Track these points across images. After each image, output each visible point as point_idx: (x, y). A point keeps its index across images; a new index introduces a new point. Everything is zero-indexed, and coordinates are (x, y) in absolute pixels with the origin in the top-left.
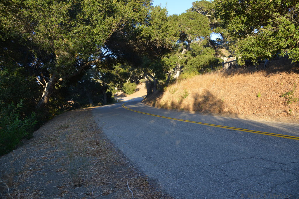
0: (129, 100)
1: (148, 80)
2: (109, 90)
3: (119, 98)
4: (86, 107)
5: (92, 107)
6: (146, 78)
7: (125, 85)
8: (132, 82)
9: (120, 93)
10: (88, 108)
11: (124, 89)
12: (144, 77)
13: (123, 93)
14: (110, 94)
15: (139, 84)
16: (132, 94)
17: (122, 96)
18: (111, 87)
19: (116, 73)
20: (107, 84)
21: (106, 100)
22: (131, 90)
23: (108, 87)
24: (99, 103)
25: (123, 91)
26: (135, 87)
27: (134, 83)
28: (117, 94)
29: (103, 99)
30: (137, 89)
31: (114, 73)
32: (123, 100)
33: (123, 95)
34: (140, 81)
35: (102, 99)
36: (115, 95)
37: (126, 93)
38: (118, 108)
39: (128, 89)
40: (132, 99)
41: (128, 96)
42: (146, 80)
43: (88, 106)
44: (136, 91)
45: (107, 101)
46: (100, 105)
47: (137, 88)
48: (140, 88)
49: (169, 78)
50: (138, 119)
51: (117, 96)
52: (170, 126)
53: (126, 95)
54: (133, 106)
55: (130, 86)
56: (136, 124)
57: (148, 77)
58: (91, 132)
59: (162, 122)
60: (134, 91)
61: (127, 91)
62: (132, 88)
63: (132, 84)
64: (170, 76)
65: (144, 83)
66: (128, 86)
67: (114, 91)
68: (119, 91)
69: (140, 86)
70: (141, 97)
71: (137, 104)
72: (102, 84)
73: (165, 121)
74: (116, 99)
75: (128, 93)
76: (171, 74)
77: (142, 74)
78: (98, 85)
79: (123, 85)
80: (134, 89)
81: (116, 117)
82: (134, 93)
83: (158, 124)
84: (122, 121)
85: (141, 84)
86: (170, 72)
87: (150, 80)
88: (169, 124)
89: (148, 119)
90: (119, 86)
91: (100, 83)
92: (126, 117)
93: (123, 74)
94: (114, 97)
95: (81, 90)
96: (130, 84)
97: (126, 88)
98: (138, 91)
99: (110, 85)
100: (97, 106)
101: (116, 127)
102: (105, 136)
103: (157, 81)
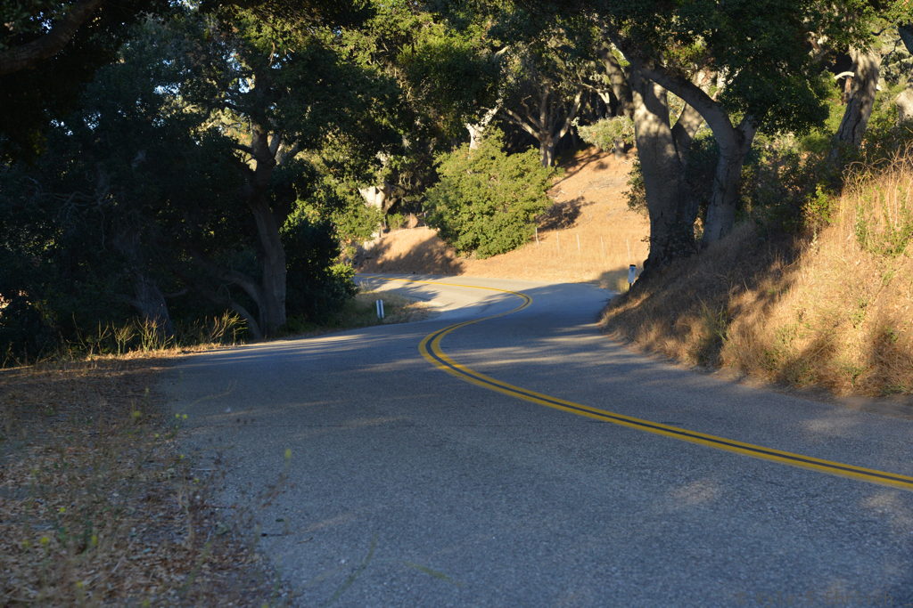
0: (487, 307)
1: (663, 129)
3: (395, 284)
4: (111, 346)
5: (163, 353)
6: (642, 110)
7: (450, 165)
8: (516, 143)
9: (406, 238)
10: (130, 356)
11: (441, 208)
12: (630, 99)
13: (432, 240)
14: (321, 241)
15: (575, 163)
16: (511, 254)
17: (418, 263)
18: (330, 180)
19: (374, 57)
20: (300, 155)
21: (279, 291)
22: (500, 216)
23: (301, 181)
24: (220, 316)
25: (432, 225)
26: (545, 188)
27: (533, 158)
28: (378, 250)
29: (259, 281)
30: (557, 210)
31: (363, 59)
32: (427, 297)
33: (432, 258)
34: (586, 133)
35: (251, 288)
36: (368, 260)
37: (456, 236)
38: (382, 367)
39: (473, 208)
40: (512, 299)
41: (473, 265)
42: (644, 127)
43: (123, 335)
44: (553, 226)
45: (291, 308)
46: (227, 339)
47: (559, 199)
48: (582, 202)
49: (860, 116)
50: (572, 463)
51: (379, 262)
52: (861, 534)
53: (458, 260)
54: (521, 356)
55: (498, 183)
56: (554, 504)
57: (666, 100)
58: (153, 552)
59: (786, 498)
60: (527, 221)
61: (471, 220)
62: (510, 196)
63: (515, 159)
64: (864, 98)
65: (627, 158)
66: (482, 177)
67: (357, 217)
68: (400, 222)
69: (591, 184)
70: (593, 282)
71: (558, 343)
72: (255, 150)
73: (812, 492)
74: (367, 289)
75: (478, 239)
76: (872, 83)
77: (614, 69)
78: (217, 162)
79: (438, 170)
80: (529, 205)
81: (372, 441)
82: (532, 240)
83: (750, 516)
84: (424, 473)
85: (594, 164)
86: (868, 65)
87: (685, 126)
88: (854, 523)
89: (657, 473)
90: (402, 171)
91: (234, 144)
92: (457, 443)
93: (438, 69)
94: (349, 272)
95: (71, 197)
96: (495, 162)
97: (463, 200)
98: (563, 226)
99: (325, 161)
100: (207, 342)
101: (370, 522)
102: (280, 595)
103: (744, 138)
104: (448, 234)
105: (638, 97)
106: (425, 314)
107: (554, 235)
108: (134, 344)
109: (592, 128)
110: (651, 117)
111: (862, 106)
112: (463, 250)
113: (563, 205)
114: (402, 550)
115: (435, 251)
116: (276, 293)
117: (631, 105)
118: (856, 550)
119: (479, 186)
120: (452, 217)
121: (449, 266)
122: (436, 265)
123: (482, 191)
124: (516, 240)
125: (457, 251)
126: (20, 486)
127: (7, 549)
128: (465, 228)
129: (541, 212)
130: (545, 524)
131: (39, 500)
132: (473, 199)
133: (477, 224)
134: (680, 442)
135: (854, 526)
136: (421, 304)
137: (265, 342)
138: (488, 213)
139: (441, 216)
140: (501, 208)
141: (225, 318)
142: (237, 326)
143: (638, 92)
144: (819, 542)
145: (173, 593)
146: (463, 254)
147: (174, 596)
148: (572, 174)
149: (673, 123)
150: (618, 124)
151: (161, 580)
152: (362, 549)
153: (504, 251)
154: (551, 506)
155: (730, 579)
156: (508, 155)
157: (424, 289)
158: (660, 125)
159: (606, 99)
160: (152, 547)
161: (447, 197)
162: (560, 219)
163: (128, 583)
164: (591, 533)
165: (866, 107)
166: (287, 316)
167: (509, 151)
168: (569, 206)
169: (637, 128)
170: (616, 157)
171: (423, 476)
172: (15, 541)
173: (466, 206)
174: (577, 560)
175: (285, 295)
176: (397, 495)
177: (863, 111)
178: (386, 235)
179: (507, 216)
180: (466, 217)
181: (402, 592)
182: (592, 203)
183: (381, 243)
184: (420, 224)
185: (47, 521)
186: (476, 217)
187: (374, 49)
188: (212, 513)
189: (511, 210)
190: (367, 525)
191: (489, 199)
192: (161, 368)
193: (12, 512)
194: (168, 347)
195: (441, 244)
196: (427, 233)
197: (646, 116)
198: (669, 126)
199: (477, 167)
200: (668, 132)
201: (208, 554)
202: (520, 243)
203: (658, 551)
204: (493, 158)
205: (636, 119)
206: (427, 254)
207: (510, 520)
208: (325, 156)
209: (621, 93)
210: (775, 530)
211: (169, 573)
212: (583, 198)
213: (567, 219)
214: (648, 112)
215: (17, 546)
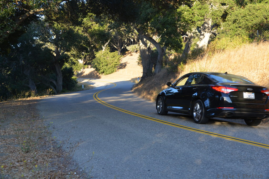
0: (106, 86)
1: (146, 48)
2: (67, 65)
3: (86, 81)
4: (24, 96)
5: (36, 98)
6: (141, 44)
7: (98, 55)
8: (113, 50)
9: (88, 70)
10: (29, 99)
11: (96, 64)
12: (139, 41)
13: (94, 71)
14: (70, 72)
15: (125, 54)
16: (111, 74)
17: (91, 76)
18: (72, 58)
19: (83, 31)
20: (66, 53)
21: (61, 83)
22: (109, 66)
23: (66, 58)
25: (94, 68)
26: (119, 60)
27: (117, 53)
28: (82, 73)
29: (56, 81)
30: (121, 65)
31: (80, 32)
32: (93, 84)
33: (94, 75)
34: (128, 48)
35: (54, 82)
36: (80, 75)
37: (99, 70)
38: (86, 102)
39: (103, 64)
40: (112, 84)
41: (103, 76)
42: (142, 48)
43: (27, 94)
44: (120, 68)
45: (64, 87)
46: (50, 94)
47: (122, 62)
48: (127, 63)
49: (189, 46)
50: (133, 128)
51: (82, 76)
52: (200, 147)
53: (100, 76)
54: (116, 99)
55: (108, 58)
56: (131, 139)
57: (146, 42)
58: (43, 153)
59: (182, 137)
60: (115, 67)
61: (103, 67)
62: (111, 61)
63: (113, 53)
64: (190, 43)
65: (137, 53)
66: (105, 57)
67: (77, 66)
68: (87, 67)
69: (129, 59)
70: (130, 81)
71: (124, 96)
72: (56, 52)
73: (187, 136)
74: (80, 82)
75: (104, 71)
76: (191, 39)
77: (135, 35)
78: (47, 54)
79: (95, 56)
80: (115, 64)
81: (87, 122)
82: (116, 71)
83: (175, 142)
84: (101, 131)
85: (130, 54)
86: (190, 35)
87: (151, 47)
88: (197, 144)
89: (152, 131)
90: (87, 56)
91: (51, 50)
92: (106, 123)
93: (97, 34)
94: (76, 78)
95: (14, 62)
96: (108, 54)
97: (101, 62)
98: (123, 68)
99: (71, 54)
100: (45, 95)
101: (91, 144)
102: (74, 164)
103: (164, 50)
104: (97, 70)
105: (140, 41)
106: (92, 87)
107: (121, 70)
108: (29, 96)
109: (129, 47)
110: (143, 45)
111: (189, 44)
112: (101, 73)
113: (123, 64)
114: (99, 151)
115: (95, 73)
116: (60, 83)
117: (139, 43)
118: (200, 151)
119: (104, 59)
120: (98, 66)
121: (98, 77)
122: (95, 76)
123: (105, 60)
124: (113, 71)
125: (100, 74)
126: (10, 135)
127: (9, 152)
128: (101, 69)
129: (118, 65)
130: (130, 144)
131: (15, 138)
132: (103, 62)
133: (104, 67)
134: (155, 122)
135: (198, 145)
136: (92, 85)
137: (58, 95)
138: (106, 65)
139: (96, 66)
140: (109, 64)
141: (49, 90)
142: (52, 91)
143: (140, 40)
144: (191, 149)
145: (49, 163)
146: (101, 74)
147: (50, 164)
148: (125, 57)
149: (148, 47)
150: (135, 46)
151: (46, 160)
152: (90, 151)
153: (110, 74)
154: (130, 140)
155: (174, 159)
156: (111, 53)
157: (92, 82)
158: (145, 47)
159: (132, 40)
160: (43, 151)
161: (97, 62)
162: (122, 67)
163: (39, 161)
164: (141, 147)
165: (190, 44)
166: (62, 88)
167: (111, 52)
168: (124, 64)
169: (140, 48)
170: (134, 53)
171: (101, 132)
172: (11, 150)
173: (101, 64)
174: (139, 154)
175: (62, 84)
176: (96, 137)
177: (189, 45)
178: (83, 70)
179: (111, 66)
180: (101, 66)
181: (101, 163)
182: (129, 63)
183: (83, 71)
184: (91, 67)
185: (17, 144)
186: (104, 66)
187: (82, 29)
188: (55, 142)
189: (112, 65)
190: (90, 145)
191: (107, 62)
192: (36, 102)
193: (9, 142)
194: (37, 96)
195: (96, 72)
196: (93, 69)
197: (142, 45)
198: (147, 47)
199: (104, 55)
200: (147, 49)
201: (56, 153)
202: (113, 72)
203: (156, 152)
204: (108, 53)
205: (140, 46)
206: (93, 74)
207: (122, 144)
208: (71, 53)
209: (137, 40)
210: (181, 146)
211: (48, 158)
212: (127, 62)
213: (124, 67)
214: (142, 44)
215: (11, 151)
